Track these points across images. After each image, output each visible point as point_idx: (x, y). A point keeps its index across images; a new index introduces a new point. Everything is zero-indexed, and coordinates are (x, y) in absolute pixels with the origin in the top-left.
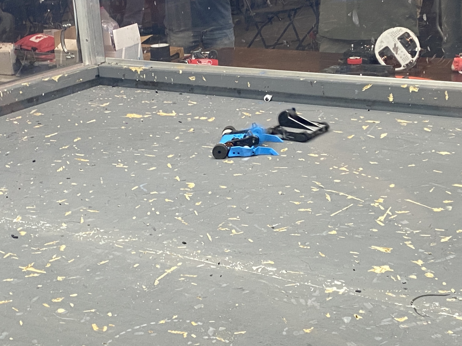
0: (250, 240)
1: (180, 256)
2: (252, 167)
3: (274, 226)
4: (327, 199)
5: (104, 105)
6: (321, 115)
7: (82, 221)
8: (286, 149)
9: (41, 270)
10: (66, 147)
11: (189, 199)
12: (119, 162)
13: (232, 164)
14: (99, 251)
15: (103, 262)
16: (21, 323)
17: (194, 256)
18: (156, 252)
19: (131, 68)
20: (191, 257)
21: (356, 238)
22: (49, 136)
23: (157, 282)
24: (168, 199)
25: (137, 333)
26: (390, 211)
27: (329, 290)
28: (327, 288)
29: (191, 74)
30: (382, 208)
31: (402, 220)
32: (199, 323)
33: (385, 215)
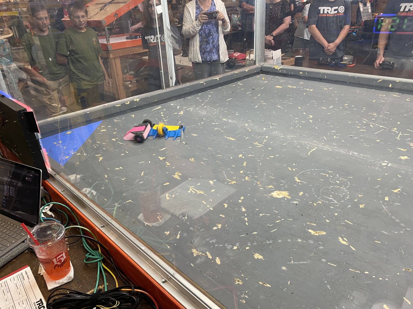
0: (343, 141)
1: (315, 145)
2: (335, 111)
3: (351, 136)
4: (371, 127)
5: (266, 82)
6: (358, 91)
7: (271, 127)
8: (347, 104)
9: (261, 145)
10: (256, 98)
11: (312, 122)
12: (278, 105)
13: (325, 109)
14: (282, 140)
15: (285, 144)
16: (261, 164)
17: (320, 145)
18: (305, 142)
19: (275, 67)
20: (321, 145)
21: (389, 144)
22: (248, 93)
23: (309, 154)
24: (303, 121)
25: (307, 173)
26: (401, 134)
27: (384, 164)
28: (383, 163)
29: (301, 71)
30: (397, 132)
31: (408, 138)
32: (332, 172)
33: (399, 135)
